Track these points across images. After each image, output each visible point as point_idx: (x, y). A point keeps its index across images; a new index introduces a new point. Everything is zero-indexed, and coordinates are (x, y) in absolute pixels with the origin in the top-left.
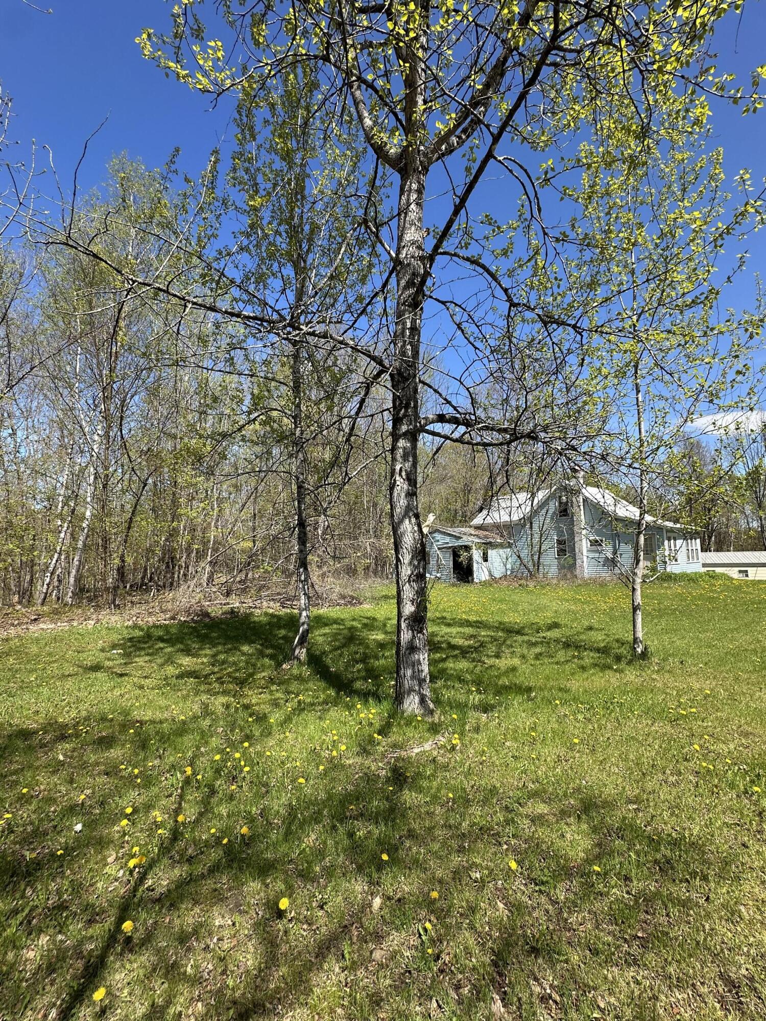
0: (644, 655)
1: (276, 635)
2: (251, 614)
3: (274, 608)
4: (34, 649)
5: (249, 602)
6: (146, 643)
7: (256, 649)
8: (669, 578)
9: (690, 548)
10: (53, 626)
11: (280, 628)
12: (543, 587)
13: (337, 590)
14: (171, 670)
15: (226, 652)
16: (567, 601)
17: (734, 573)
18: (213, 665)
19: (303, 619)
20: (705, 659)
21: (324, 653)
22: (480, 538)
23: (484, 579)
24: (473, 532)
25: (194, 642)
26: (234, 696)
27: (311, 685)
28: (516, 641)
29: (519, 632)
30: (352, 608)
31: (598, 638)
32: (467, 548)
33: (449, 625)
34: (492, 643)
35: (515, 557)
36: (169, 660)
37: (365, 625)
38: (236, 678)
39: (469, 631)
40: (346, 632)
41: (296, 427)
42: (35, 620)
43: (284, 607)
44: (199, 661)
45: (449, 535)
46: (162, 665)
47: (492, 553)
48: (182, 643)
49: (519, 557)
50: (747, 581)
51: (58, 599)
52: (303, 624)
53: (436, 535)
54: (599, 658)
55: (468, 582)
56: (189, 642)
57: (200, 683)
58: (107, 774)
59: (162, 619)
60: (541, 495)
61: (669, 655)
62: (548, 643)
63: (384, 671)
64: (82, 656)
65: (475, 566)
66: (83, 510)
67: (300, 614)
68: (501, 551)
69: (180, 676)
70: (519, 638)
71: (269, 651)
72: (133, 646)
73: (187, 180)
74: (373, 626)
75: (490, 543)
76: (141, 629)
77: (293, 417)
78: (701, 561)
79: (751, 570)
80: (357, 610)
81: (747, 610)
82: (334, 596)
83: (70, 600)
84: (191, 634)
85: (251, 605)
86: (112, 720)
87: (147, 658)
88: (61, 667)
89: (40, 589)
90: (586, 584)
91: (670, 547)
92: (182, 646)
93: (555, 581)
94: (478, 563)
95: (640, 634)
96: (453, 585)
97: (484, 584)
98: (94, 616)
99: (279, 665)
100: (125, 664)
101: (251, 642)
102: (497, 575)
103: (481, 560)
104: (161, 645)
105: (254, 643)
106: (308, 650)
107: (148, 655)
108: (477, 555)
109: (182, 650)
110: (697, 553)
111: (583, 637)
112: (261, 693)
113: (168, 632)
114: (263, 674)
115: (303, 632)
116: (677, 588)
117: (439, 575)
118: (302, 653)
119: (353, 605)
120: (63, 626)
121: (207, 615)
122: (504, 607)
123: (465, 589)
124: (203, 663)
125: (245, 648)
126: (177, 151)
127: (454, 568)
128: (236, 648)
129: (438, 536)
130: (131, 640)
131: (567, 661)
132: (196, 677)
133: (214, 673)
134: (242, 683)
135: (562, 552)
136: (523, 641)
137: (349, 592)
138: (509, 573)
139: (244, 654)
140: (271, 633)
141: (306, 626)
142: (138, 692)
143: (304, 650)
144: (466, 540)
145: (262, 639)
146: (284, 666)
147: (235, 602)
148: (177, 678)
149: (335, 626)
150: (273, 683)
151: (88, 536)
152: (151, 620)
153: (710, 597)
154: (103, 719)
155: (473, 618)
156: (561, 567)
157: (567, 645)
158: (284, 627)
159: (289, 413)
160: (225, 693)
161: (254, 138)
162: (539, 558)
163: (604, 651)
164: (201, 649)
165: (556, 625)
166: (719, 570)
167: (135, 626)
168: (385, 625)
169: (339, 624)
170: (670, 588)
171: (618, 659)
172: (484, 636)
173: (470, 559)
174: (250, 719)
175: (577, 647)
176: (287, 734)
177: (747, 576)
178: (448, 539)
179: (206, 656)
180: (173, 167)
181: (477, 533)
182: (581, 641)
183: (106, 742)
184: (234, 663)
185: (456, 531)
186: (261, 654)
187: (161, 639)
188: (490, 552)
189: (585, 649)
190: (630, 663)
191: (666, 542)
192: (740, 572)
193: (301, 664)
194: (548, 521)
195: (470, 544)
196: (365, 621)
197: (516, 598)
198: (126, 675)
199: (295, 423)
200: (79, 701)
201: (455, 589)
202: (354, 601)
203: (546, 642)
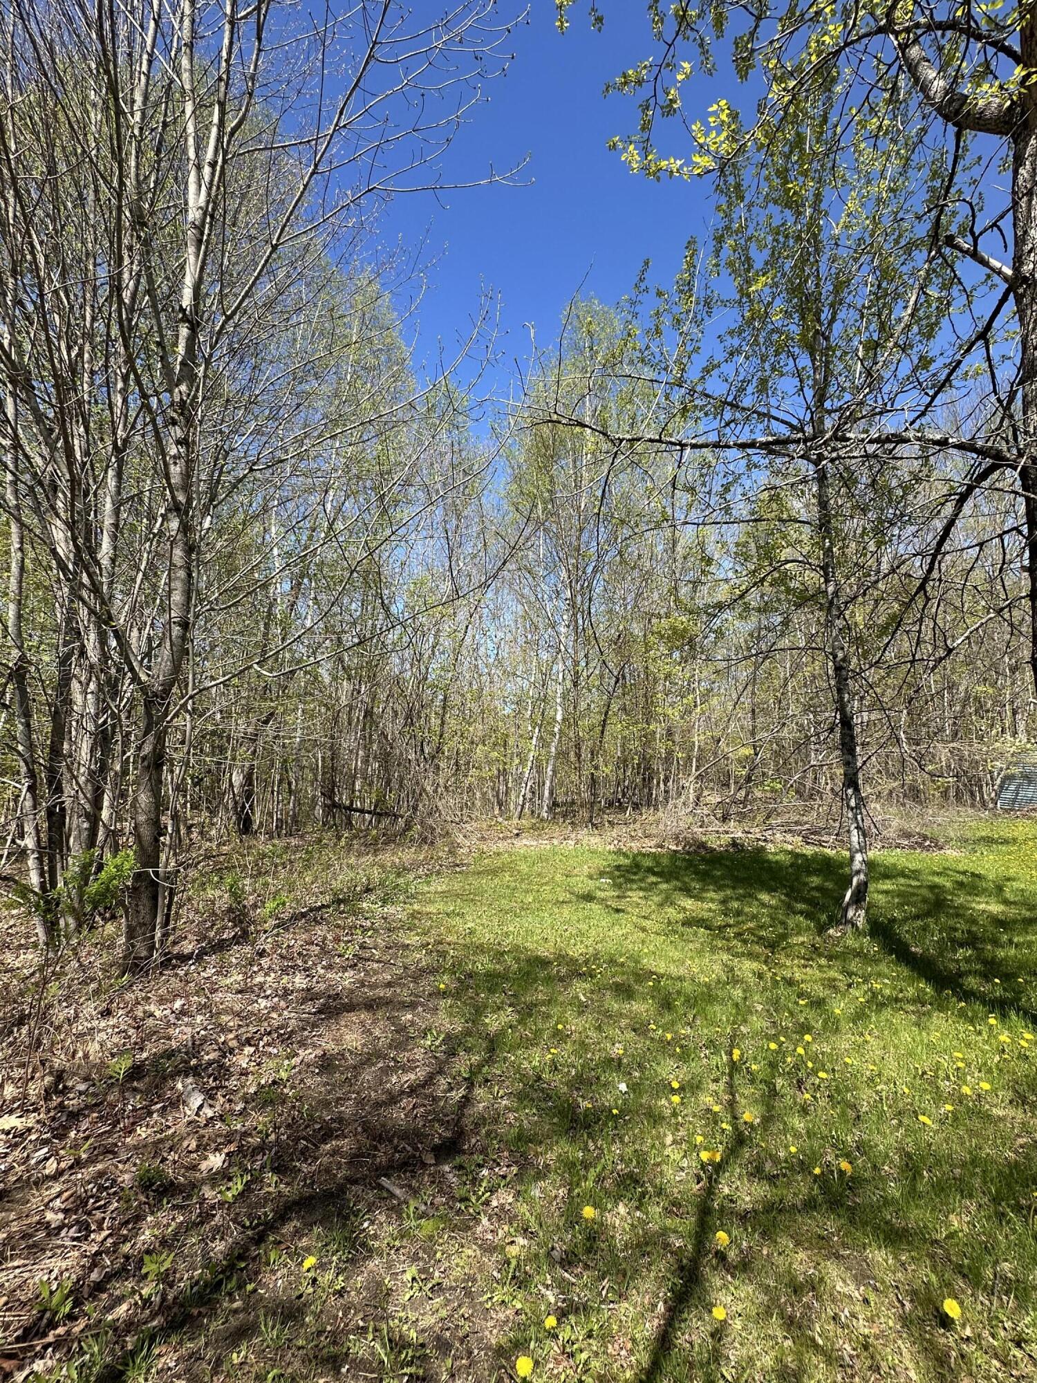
1: (806, 884)
2: (763, 849)
3: (794, 843)
4: (524, 867)
5: (756, 833)
6: (635, 874)
7: (780, 900)
10: (535, 843)
11: (809, 873)
13: (894, 824)
14: (671, 912)
15: (737, 899)
18: (726, 915)
19: (857, 865)
21: (894, 920)
25: (693, 880)
26: (766, 962)
27: (883, 967)
30: (925, 854)
36: (667, 901)
37: (961, 885)
38: (761, 938)
40: (925, 892)
41: (827, 581)
42: (517, 835)
43: (808, 843)
44: (705, 906)
46: (661, 905)
48: (677, 879)
51: (533, 812)
52: (858, 872)
56: (686, 879)
57: (715, 937)
58: (634, 1030)
59: (649, 846)
63: (1020, 968)
64: (573, 880)
66: (552, 713)
67: (852, 859)
69: (687, 923)
71: (800, 906)
72: (623, 876)
73: (660, 294)
74: (974, 887)
76: (625, 855)
77: (821, 568)
80: (934, 859)
82: (891, 833)
83: (545, 815)
84: (686, 868)
85: (758, 836)
86: (622, 965)
87: (641, 894)
88: (552, 891)
89: (515, 799)
92: (679, 884)
98: (573, 836)
99: (821, 929)
100: (618, 897)
101: (770, 890)
104: (653, 879)
105: (775, 891)
106: (867, 912)
107: (641, 889)
109: (681, 889)
112: (805, 966)
113: (658, 864)
114: (801, 939)
115: (859, 885)
118: (859, 917)
119: (928, 848)
120: (545, 845)
121: (703, 845)
124: (710, 910)
125: (764, 897)
126: (647, 263)
128: (750, 896)
130: (618, 868)
132: (707, 928)
133: (730, 926)
134: (773, 946)
137: (914, 826)
139: (763, 905)
140: (797, 879)
141: (862, 877)
142: (642, 935)
143: (862, 913)
145: (785, 886)
146: (831, 931)
147: (736, 831)
148: (683, 925)
149: (902, 881)
150: (820, 955)
151: (560, 741)
152: (635, 846)
154: (612, 962)
158: (817, 872)
159: (817, 562)
160: (751, 956)
161: (742, 198)
164: (703, 890)
167: (619, 852)
168: (1000, 889)
169: (909, 877)
174: (801, 1002)
176: (868, 1038)
179: (712, 900)
180: (643, 286)
183: (624, 992)
184: (754, 917)
186: (790, 910)
187: (650, 871)
193: (858, 933)
196: (961, 878)
198: (623, 911)
199: (826, 576)
200: (581, 933)
202: (926, 842)
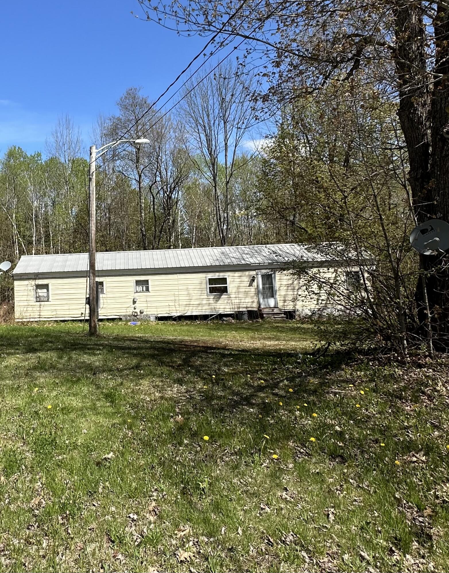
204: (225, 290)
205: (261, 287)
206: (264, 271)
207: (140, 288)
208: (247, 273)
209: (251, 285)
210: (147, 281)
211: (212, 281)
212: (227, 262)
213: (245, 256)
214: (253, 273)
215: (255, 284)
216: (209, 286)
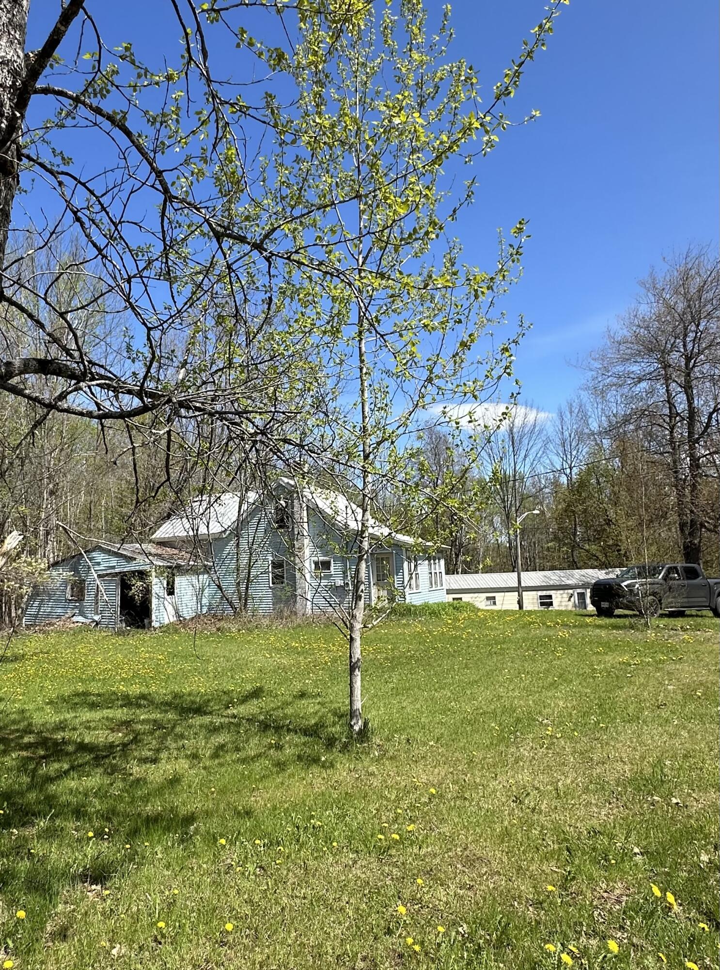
0: (364, 734)
8: (409, 611)
9: (433, 571)
12: (250, 631)
16: (278, 651)
17: (480, 601)
20: (437, 732)
22: (163, 559)
23: (166, 622)
24: (153, 551)
28: (190, 727)
29: (199, 710)
31: (310, 709)
32: (142, 575)
33: (93, 706)
34: (152, 733)
35: (214, 587)
39: (120, 714)
45: (116, 555)
47: (181, 582)
49: (219, 587)
50: (492, 612)
53: (94, 554)
54: (304, 744)
55: (143, 627)
60: (252, 496)
61: (396, 731)
62: (238, 725)
65: (154, 601)
68: (194, 579)
70: (198, 720)
75: (178, 567)
78: (445, 587)
79: (498, 596)
81: (490, 654)
90: (309, 623)
91: (410, 570)
93: (266, 622)
94: (159, 597)
95: (358, 705)
96: (120, 633)
97: (166, 629)
102: (187, 614)
103: (163, 593)
108: (157, 586)
110: (441, 577)
111: (289, 711)
116: (417, 626)
117: (97, 618)
122: (187, 666)
123: (137, 639)
127: (122, 607)
129: (99, 556)
131: (259, 756)
135: (278, 578)
136: (201, 726)
138: (205, 610)
144: (141, 563)
153: (452, 637)
155: (135, 690)
156: (277, 600)
157: (265, 727)
162: (247, 588)
163: (312, 732)
165: (256, 693)
166: (466, 598)
170: (409, 625)
171: (330, 742)
172: (144, 722)
173: (147, 591)
175: (278, 729)
177: (495, 603)
178: (114, 561)
181: (159, 552)
182: (286, 717)
185: (128, 549)
188: (177, 580)
189: (289, 730)
190: (345, 748)
191: (406, 564)
192: (488, 598)
194: (260, 534)
195: (147, 568)
197: (208, 650)
201: (120, 640)
203: (234, 725)
204: (551, 604)
205: (577, 602)
206: (579, 591)
207: (489, 603)
208: (566, 591)
209: (569, 600)
210: (494, 598)
211: (541, 597)
212: (551, 583)
213: (563, 579)
214: (571, 591)
215: (572, 599)
216: (539, 601)
